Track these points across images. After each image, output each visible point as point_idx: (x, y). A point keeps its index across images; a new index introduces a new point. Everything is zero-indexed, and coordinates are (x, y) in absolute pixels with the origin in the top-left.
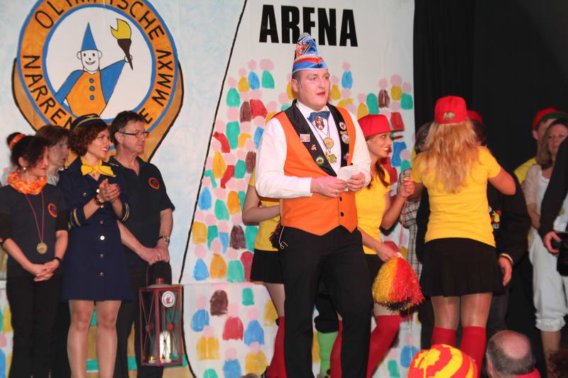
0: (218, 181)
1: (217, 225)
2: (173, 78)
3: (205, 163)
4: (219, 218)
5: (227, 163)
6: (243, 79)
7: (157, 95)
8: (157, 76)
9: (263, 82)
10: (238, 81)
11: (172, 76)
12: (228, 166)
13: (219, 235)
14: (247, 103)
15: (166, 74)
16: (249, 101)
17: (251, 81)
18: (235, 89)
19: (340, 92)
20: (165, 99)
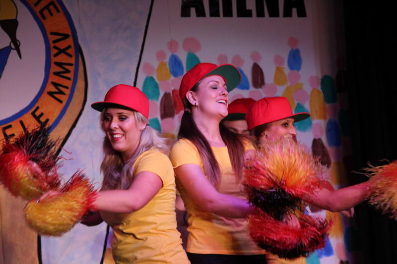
2: (73, 67)
6: (162, 64)
7: (54, 89)
8: (53, 65)
9: (187, 67)
10: (156, 68)
11: (71, 65)
14: (169, 94)
15: (64, 62)
16: (171, 92)
17: (173, 67)
18: (152, 77)
19: (287, 76)
20: (64, 94)
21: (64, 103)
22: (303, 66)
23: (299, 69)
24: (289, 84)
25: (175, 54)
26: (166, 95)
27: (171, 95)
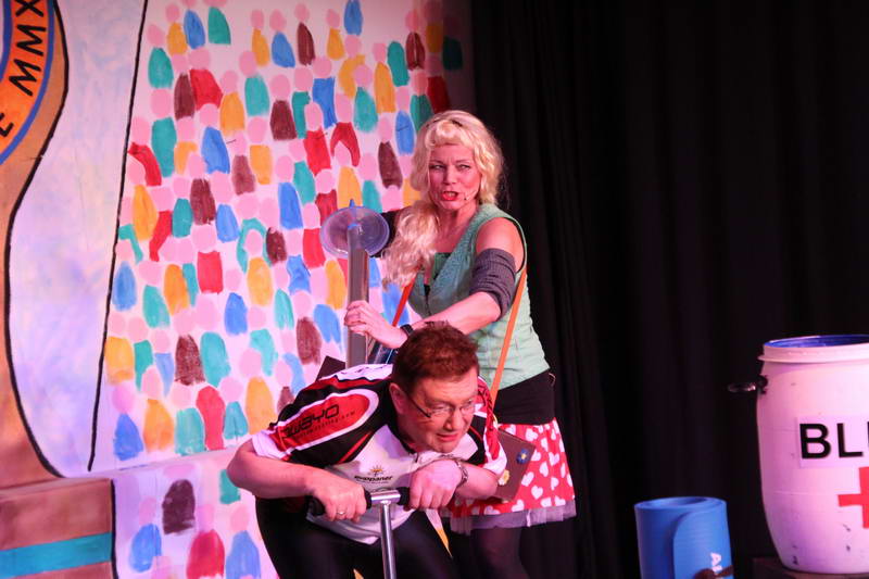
0: (144, 247)
1: (148, 338)
2: (47, 33)
3: (119, 212)
4: (153, 325)
5: (158, 208)
6: (175, 27)
7: (19, 73)
8: (15, 30)
9: (210, 32)
10: (167, 33)
11: (43, 29)
12: (161, 213)
13: (155, 358)
14: (186, 77)
15: (32, 25)
16: (189, 74)
17: (190, 31)
18: (161, 50)
19: (344, 43)
20: (35, 80)
21: (36, 94)
22: (364, 27)
23: (359, 32)
24: (347, 56)
25: (193, 9)
26: (183, 78)
27: (189, 78)
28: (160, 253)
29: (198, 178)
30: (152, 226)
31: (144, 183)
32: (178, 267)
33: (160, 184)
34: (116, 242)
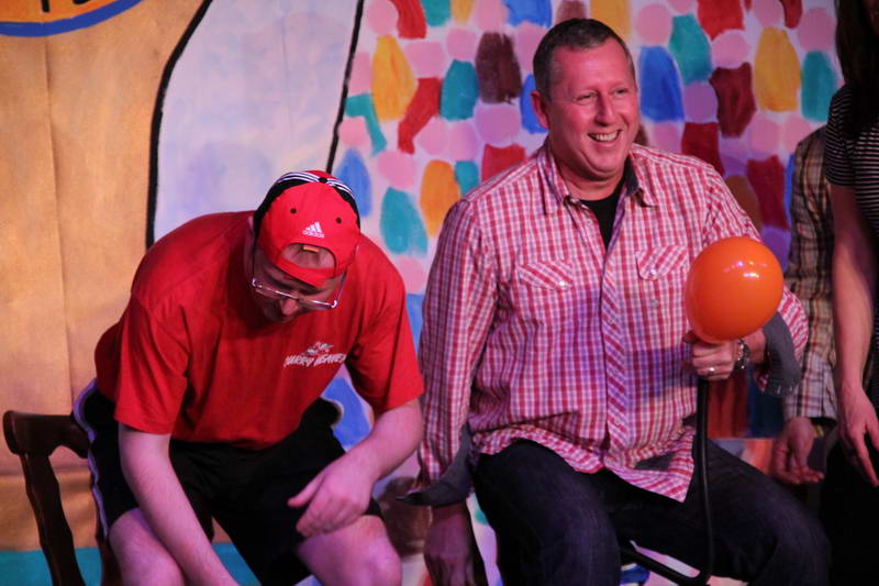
0: (390, 130)
3: (348, 74)
5: (416, 73)
12: (422, 81)
28: (417, 141)
29: (492, 30)
30: (405, 100)
31: (395, 33)
32: (446, 165)
33: (422, 35)
34: (340, 119)
